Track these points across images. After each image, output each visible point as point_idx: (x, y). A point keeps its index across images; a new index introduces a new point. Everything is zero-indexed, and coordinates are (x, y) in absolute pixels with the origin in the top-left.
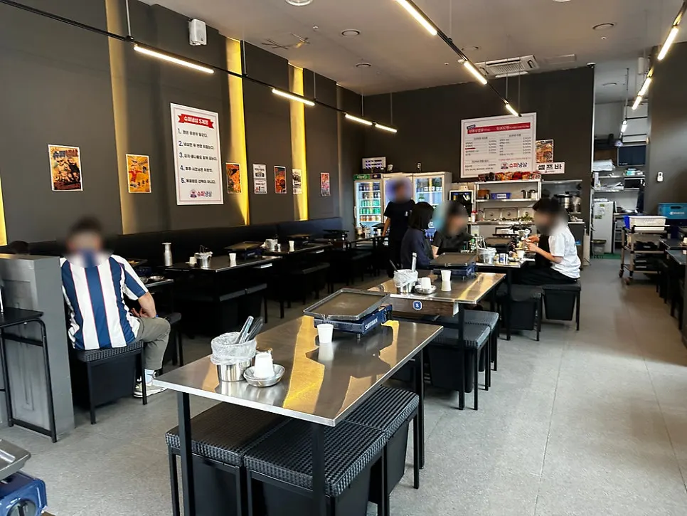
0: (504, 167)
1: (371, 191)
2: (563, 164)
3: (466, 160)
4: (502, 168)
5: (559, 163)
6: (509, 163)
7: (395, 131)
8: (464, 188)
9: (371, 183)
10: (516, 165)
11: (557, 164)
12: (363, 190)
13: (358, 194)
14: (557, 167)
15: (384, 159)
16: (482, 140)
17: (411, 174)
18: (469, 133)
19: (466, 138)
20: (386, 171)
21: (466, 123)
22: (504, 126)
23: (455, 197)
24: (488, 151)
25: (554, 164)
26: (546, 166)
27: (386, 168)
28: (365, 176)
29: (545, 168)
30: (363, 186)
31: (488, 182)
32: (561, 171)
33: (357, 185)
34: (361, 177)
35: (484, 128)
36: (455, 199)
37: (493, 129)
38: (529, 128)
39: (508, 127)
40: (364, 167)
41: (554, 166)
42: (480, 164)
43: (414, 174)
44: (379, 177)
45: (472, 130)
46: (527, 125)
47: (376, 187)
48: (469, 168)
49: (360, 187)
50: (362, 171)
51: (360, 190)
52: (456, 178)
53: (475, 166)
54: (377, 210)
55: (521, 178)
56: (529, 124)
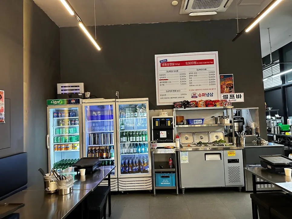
0: (194, 96)
1: (67, 118)
2: (242, 94)
3: (160, 89)
4: (192, 97)
5: (239, 94)
6: (198, 93)
7: (99, 48)
8: (164, 114)
9: (66, 109)
10: (204, 95)
11: (238, 94)
12: (58, 116)
13: (52, 121)
14: (238, 97)
15: (82, 85)
16: (173, 73)
17: (114, 100)
18: (162, 66)
19: (159, 71)
20: (84, 97)
21: (159, 58)
22: (192, 61)
23: (157, 122)
24: (179, 82)
25: (235, 94)
26: (229, 96)
27: (84, 94)
28: (60, 101)
29: (229, 97)
30: (58, 113)
31: (187, 109)
32: (242, 100)
33: (51, 111)
34: (55, 102)
35: (175, 62)
36: (157, 125)
37: (183, 63)
38: (213, 64)
39: (195, 63)
40: (59, 92)
41: (235, 96)
42: (172, 93)
43: (117, 100)
44: (78, 102)
45: (164, 64)
46: (211, 62)
47: (72, 113)
48: (164, 97)
49: (54, 113)
50: (56, 96)
51: (54, 117)
52: (153, 106)
53: (169, 95)
54: (74, 139)
55: (215, 105)
56: (212, 60)
